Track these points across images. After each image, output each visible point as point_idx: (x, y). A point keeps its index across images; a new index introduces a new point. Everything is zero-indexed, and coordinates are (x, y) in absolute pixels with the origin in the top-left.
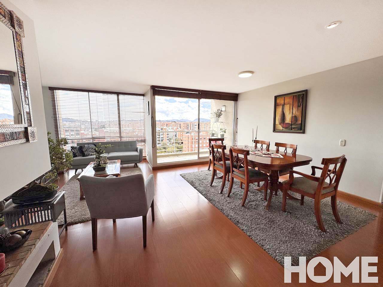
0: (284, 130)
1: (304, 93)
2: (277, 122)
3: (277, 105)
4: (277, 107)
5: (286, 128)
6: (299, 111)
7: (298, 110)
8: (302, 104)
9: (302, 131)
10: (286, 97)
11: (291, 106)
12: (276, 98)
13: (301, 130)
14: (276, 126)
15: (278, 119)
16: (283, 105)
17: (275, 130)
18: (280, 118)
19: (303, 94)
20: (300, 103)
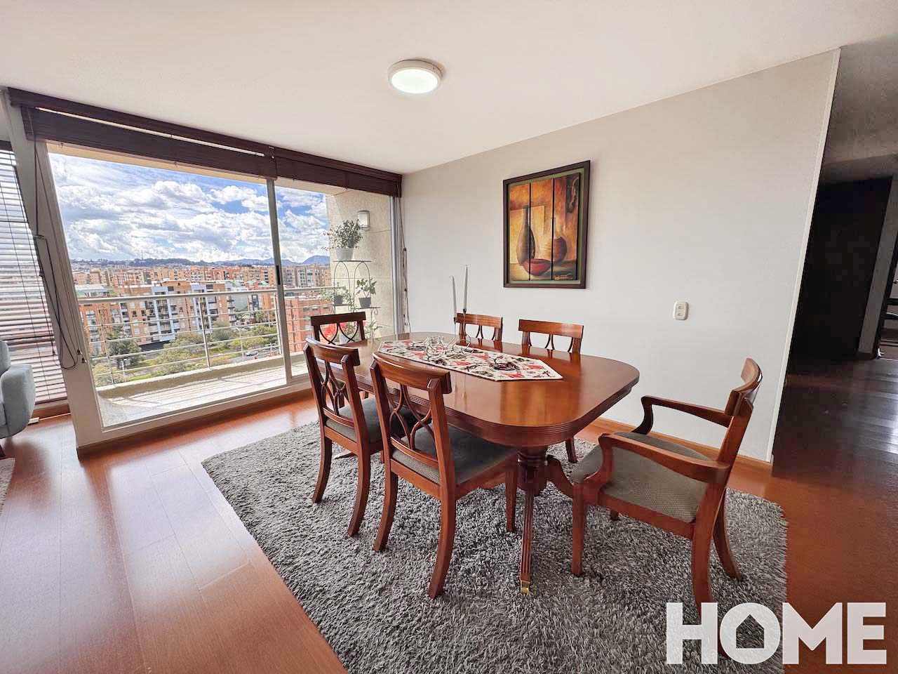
0: (533, 280)
1: (581, 171)
2: (514, 259)
3: (510, 206)
4: (511, 212)
5: (537, 274)
6: (570, 224)
7: (566, 220)
8: (577, 203)
9: (578, 282)
10: (533, 182)
11: (547, 208)
12: (507, 184)
13: (576, 279)
14: (511, 270)
15: (515, 249)
16: (528, 208)
17: (508, 281)
18: (521, 245)
19: (580, 174)
20: (572, 201)
